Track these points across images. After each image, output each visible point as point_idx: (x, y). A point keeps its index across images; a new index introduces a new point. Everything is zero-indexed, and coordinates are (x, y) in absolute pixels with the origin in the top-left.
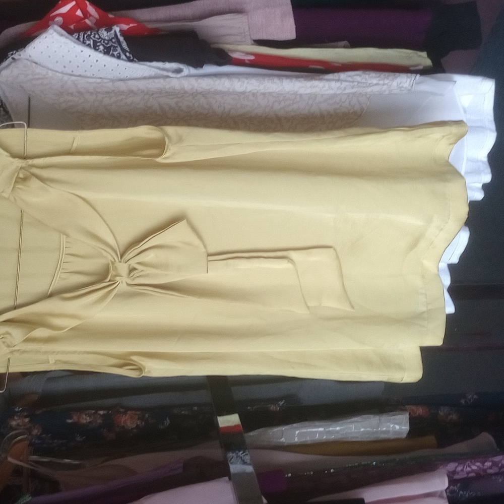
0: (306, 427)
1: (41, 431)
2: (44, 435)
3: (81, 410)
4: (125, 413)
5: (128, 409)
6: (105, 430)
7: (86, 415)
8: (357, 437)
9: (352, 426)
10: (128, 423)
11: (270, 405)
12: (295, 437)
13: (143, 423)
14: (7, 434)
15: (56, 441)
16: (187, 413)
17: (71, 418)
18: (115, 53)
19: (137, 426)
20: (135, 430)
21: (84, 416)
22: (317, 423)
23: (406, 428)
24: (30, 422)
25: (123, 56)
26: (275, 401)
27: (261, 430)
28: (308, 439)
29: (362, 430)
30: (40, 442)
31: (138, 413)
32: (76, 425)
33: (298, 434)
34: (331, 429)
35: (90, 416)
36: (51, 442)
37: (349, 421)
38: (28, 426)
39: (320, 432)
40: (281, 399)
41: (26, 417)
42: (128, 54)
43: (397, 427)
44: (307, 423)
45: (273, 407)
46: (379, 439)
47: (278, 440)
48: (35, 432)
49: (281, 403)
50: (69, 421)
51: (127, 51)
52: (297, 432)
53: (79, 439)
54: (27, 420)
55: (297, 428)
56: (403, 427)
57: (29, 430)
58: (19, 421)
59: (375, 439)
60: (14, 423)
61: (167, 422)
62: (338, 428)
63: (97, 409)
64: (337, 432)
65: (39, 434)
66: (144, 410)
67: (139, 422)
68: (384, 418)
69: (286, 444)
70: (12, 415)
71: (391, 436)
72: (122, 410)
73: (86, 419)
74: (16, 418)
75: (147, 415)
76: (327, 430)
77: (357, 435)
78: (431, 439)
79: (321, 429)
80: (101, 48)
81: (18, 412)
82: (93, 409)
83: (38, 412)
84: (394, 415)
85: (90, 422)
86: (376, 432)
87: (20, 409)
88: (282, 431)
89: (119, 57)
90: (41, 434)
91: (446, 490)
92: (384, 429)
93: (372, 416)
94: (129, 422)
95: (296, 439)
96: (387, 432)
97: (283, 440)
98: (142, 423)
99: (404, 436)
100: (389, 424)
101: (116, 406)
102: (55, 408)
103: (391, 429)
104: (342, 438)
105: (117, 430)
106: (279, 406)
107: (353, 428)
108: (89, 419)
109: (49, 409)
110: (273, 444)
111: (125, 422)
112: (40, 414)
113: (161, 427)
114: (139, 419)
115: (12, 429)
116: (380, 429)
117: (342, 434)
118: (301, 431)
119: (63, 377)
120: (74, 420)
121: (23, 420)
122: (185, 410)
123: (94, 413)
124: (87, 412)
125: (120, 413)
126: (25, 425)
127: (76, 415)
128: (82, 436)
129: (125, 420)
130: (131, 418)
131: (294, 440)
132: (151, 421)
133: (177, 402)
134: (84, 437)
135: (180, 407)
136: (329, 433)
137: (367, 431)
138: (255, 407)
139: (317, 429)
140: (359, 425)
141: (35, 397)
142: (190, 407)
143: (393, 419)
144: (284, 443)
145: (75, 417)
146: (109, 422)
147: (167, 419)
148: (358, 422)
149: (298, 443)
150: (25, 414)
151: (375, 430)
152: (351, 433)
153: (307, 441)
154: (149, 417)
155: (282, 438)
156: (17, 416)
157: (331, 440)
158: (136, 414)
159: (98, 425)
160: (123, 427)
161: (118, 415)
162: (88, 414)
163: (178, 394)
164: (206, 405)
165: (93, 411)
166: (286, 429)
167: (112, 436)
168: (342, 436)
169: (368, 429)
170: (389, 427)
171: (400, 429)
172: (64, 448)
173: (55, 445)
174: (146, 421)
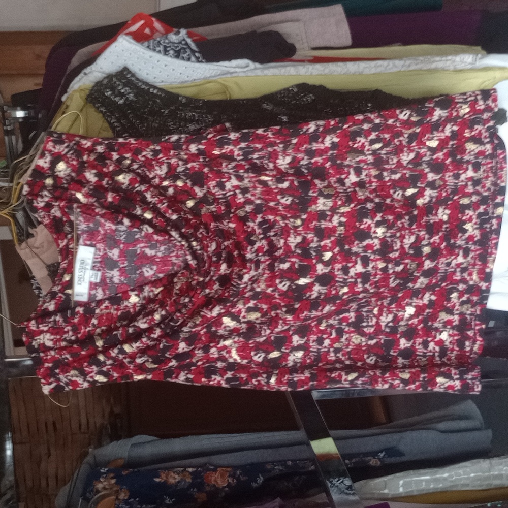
0: (410, 475)
1: (128, 494)
2: (132, 500)
3: (169, 469)
4: (215, 470)
5: (217, 466)
6: (195, 490)
7: (174, 473)
8: (468, 485)
9: (461, 471)
10: (219, 481)
11: (369, 458)
12: (399, 488)
13: (235, 481)
14: (93, 497)
15: (144, 506)
16: (281, 468)
17: (158, 477)
18: (185, 56)
19: (229, 483)
20: (227, 489)
21: (172, 474)
22: (422, 471)
24: (116, 483)
25: (193, 59)
26: (374, 454)
27: (362, 482)
28: (414, 489)
29: (472, 475)
30: (127, 507)
31: (229, 469)
32: (165, 485)
33: (403, 484)
34: (438, 476)
35: (178, 474)
36: (139, 506)
37: (457, 466)
38: (115, 488)
39: (426, 481)
40: (381, 452)
41: (112, 478)
42: (197, 55)
44: (411, 472)
45: (373, 462)
46: (492, 487)
47: (381, 492)
48: (122, 496)
49: (381, 455)
50: (157, 480)
51: (196, 52)
52: (401, 482)
53: (168, 501)
54: (113, 481)
55: (401, 478)
57: (117, 493)
58: (105, 483)
59: (487, 488)
60: (100, 486)
61: (261, 479)
62: (446, 475)
63: (186, 467)
64: (445, 479)
65: (126, 498)
66: (236, 468)
67: (230, 480)
68: (495, 461)
69: (390, 496)
70: (97, 476)
71: (506, 483)
72: (211, 467)
73: (174, 478)
74: (102, 479)
75: (238, 472)
76: (434, 477)
77: (468, 482)
79: (427, 477)
80: (171, 52)
81: (104, 473)
82: (181, 467)
83: (124, 473)
84: (505, 458)
85: (179, 482)
86: (488, 478)
87: (106, 469)
88: (385, 481)
89: (189, 59)
90: (129, 499)
92: (496, 473)
93: (481, 460)
95: (401, 490)
96: (500, 476)
97: (386, 491)
98: (233, 481)
100: (501, 467)
101: (205, 464)
102: (141, 469)
103: (504, 472)
104: (452, 486)
105: (208, 489)
106: (380, 459)
107: (462, 473)
108: (178, 478)
109: (136, 470)
110: (376, 496)
111: (215, 481)
112: (127, 475)
113: (254, 485)
114: (229, 476)
115: (98, 492)
116: (492, 473)
117: (451, 481)
118: (406, 480)
119: (149, 442)
120: (162, 479)
121: (109, 482)
122: (278, 466)
123: (183, 471)
124: (175, 470)
125: (210, 470)
126: (111, 489)
127: (164, 473)
128: (171, 499)
129: (216, 478)
130: (222, 476)
131: (399, 490)
132: (243, 478)
133: (270, 459)
134: (173, 500)
135: (273, 462)
136: (436, 480)
137: (478, 476)
138: (354, 460)
139: (423, 478)
140: (468, 470)
141: (121, 462)
142: (283, 462)
143: (505, 462)
144: (388, 494)
145: (163, 476)
146: (199, 480)
147: (260, 475)
148: (466, 467)
149: (403, 495)
150: (112, 475)
151: (487, 474)
152: (461, 479)
153: (413, 491)
154: (241, 474)
155: (385, 488)
156: (103, 477)
157: (439, 490)
158: (227, 471)
159: (188, 484)
160: (214, 486)
161: (208, 473)
162: (176, 472)
163: (270, 451)
164: (301, 460)
165: (182, 469)
166: (389, 480)
167: (203, 497)
168: (451, 484)
169: (479, 474)
170: (502, 470)
174: (238, 479)
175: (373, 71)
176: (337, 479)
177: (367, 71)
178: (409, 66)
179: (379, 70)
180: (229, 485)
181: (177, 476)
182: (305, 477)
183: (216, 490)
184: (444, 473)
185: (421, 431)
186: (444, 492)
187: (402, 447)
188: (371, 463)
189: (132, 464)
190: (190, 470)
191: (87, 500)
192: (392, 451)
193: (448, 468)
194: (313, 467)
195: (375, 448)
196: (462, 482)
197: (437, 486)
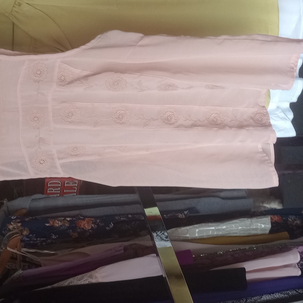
0: (203, 226)
1: (29, 232)
2: (31, 235)
3: (55, 218)
4: (84, 220)
5: (85, 217)
7: (58, 221)
8: (236, 233)
9: (233, 226)
11: (178, 214)
12: (195, 233)
13: (96, 226)
14: (7, 234)
15: (39, 239)
16: (124, 219)
17: (48, 223)
20: (90, 231)
21: (57, 222)
22: (210, 224)
23: (269, 226)
24: (21, 226)
26: (181, 211)
27: (173, 229)
28: (205, 235)
29: (240, 228)
30: (28, 239)
31: (92, 219)
32: (52, 228)
33: (198, 231)
34: (219, 228)
35: (61, 222)
36: (35, 239)
37: (231, 222)
38: (21, 228)
39: (212, 230)
40: (186, 210)
41: (19, 222)
43: (263, 226)
44: (203, 224)
45: (180, 216)
46: (251, 234)
47: (185, 236)
48: (25, 233)
49: (186, 212)
50: (47, 225)
52: (197, 230)
53: (54, 237)
54: (19, 224)
55: (197, 228)
56: (267, 226)
57: (22, 232)
58: (14, 225)
59: (248, 235)
60: (11, 227)
61: (112, 225)
62: (224, 227)
63: (66, 217)
64: (224, 230)
65: (27, 234)
66: (96, 218)
67: (93, 225)
68: (254, 220)
70: (9, 221)
71: (259, 232)
73: (58, 224)
75: (98, 221)
76: (217, 228)
77: (237, 232)
78: (286, 234)
79: (213, 228)
81: (13, 219)
83: (27, 219)
84: (260, 218)
85: (61, 226)
86: (249, 230)
87: (15, 217)
88: (187, 229)
90: (29, 234)
91: (298, 264)
92: (254, 227)
93: (246, 219)
94: (86, 225)
95: (197, 235)
96: (256, 229)
97: (188, 235)
99: (268, 232)
100: (257, 224)
101: (78, 215)
102: (38, 217)
104: (227, 234)
105: (79, 230)
106: (185, 215)
108: (60, 224)
109: (34, 218)
110: (181, 238)
111: (84, 226)
112: (28, 221)
113: (108, 228)
114: (93, 223)
115: (10, 230)
116: (251, 227)
117: (227, 231)
118: (200, 229)
119: (42, 198)
120: (50, 224)
121: (17, 225)
122: (123, 217)
123: (64, 220)
124: (59, 219)
125: (81, 219)
126: (18, 228)
127: (52, 221)
129: (84, 224)
130: (88, 223)
131: (196, 235)
132: (101, 224)
133: (118, 213)
134: (57, 236)
135: (119, 215)
136: (218, 230)
138: (169, 215)
139: (210, 228)
140: (238, 225)
141: (24, 211)
142: (126, 215)
143: (260, 221)
144: (189, 237)
145: (51, 222)
146: (74, 225)
147: (111, 223)
148: (237, 223)
149: (198, 238)
150: (19, 220)
151: (248, 228)
152: (232, 230)
153: (204, 236)
154: (100, 222)
155: (187, 234)
156: (13, 222)
157: (219, 236)
158: (91, 220)
159: (66, 227)
160: (83, 228)
161: (79, 221)
163: (118, 207)
164: (137, 214)
165: (63, 218)
166: (190, 228)
167: (76, 235)
168: (227, 233)
169: (244, 227)
170: (258, 226)
171: (265, 227)
172: (44, 243)
173: (38, 241)
174: (98, 225)
180: (92, 228)
181: (60, 223)
182: (138, 223)
183: (84, 231)
184: (223, 226)
185: (210, 198)
186: (222, 237)
187: (199, 208)
189: (32, 213)
190: (68, 219)
191: (3, 235)
192: (191, 210)
193: (225, 223)
195: (183, 207)
196: (233, 232)
197: (218, 233)
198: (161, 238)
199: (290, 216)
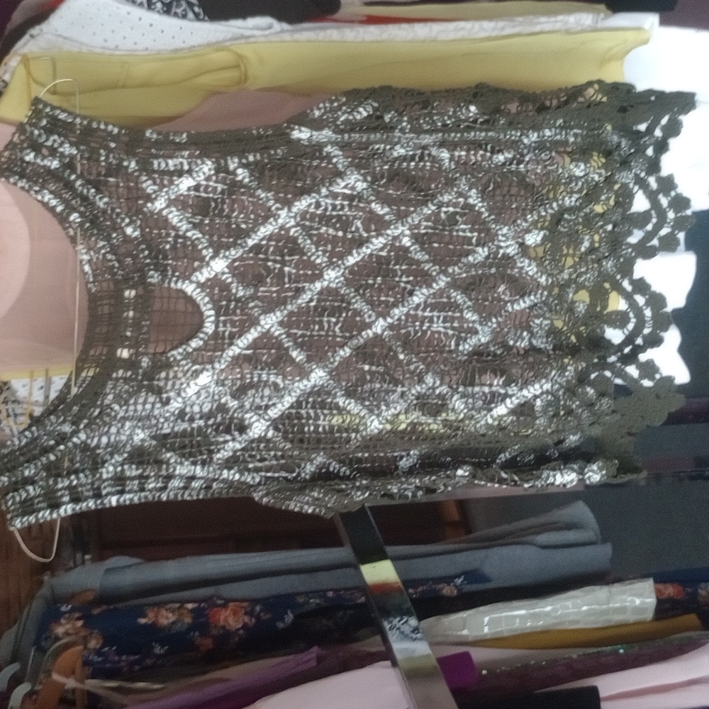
0: (499, 609)
1: (101, 641)
2: (106, 649)
3: (160, 605)
4: (225, 606)
5: (227, 601)
6: (197, 633)
7: (167, 610)
8: (578, 622)
9: (569, 604)
11: (441, 586)
12: (483, 627)
13: (253, 620)
14: (50, 647)
15: (124, 657)
16: (318, 601)
17: (145, 616)
18: (179, 11)
19: (245, 624)
20: (241, 632)
21: (164, 612)
22: (515, 604)
23: (651, 601)
24: (84, 626)
25: (191, 15)
26: (448, 579)
27: (432, 619)
28: (504, 629)
29: (585, 608)
30: (100, 659)
31: (245, 604)
32: (153, 628)
33: (489, 621)
34: (537, 610)
35: (173, 612)
36: (116, 658)
37: (564, 596)
38: (83, 634)
39: (521, 617)
40: (459, 576)
41: (78, 619)
42: (196, 9)
43: (638, 602)
44: (500, 605)
45: (446, 590)
46: (612, 624)
47: (459, 633)
48: (93, 644)
49: (459, 581)
50: (143, 621)
51: (195, 5)
52: (486, 619)
53: (158, 650)
54: (80, 623)
55: (486, 614)
56: (647, 600)
57: (85, 640)
58: (68, 626)
59: (605, 625)
60: (60, 630)
61: (290, 617)
62: (548, 608)
63: (183, 602)
64: (547, 614)
65: (98, 646)
66: (254, 601)
67: (247, 619)
68: (616, 588)
69: (470, 639)
70: (56, 617)
71: (631, 618)
72: (220, 602)
73: (167, 618)
74: (63, 621)
75: (258, 608)
76: (532, 611)
77: (578, 618)
78: (692, 618)
79: (523, 612)
80: (159, 5)
81: (65, 613)
82: (177, 602)
83: (96, 611)
84: (630, 584)
85: (173, 623)
86: (606, 612)
87: (70, 607)
88: (463, 618)
89: (184, 16)
90: (102, 647)
92: (618, 605)
93: (597, 588)
94: (231, 620)
95: (486, 630)
96: (622, 610)
97: (465, 632)
98: (251, 620)
99: (649, 615)
100: (624, 597)
101: (211, 598)
102: (120, 605)
103: (628, 604)
104: (555, 624)
105: (215, 632)
106: (456, 587)
107: (571, 606)
108: (172, 618)
109: (112, 607)
110: (451, 639)
111: (226, 620)
112: (99, 614)
113: (281, 625)
114: (246, 614)
115: (57, 639)
116: (611, 605)
117: (555, 618)
118: (493, 616)
119: (130, 566)
120: (149, 619)
121: (73, 625)
122: (315, 598)
123: (180, 608)
124: (168, 606)
125: (217, 606)
126: (76, 634)
127: (152, 611)
128: (163, 646)
129: (226, 617)
130: (235, 613)
131: (483, 631)
132: (264, 616)
133: (302, 589)
134: (166, 648)
135: (307, 593)
136: (535, 616)
137: (593, 609)
138: (420, 589)
139: (516, 613)
140: (579, 601)
141: (90, 596)
142: (321, 593)
143: (630, 590)
144: (467, 636)
145: (151, 615)
146: (202, 620)
147: (289, 612)
148: (577, 597)
149: (489, 637)
150: (77, 615)
151: (604, 607)
152: (568, 614)
153: (502, 632)
154: (261, 611)
155: (463, 628)
156: (65, 618)
157: (538, 630)
158: (242, 607)
159: (186, 626)
160: (224, 627)
161: (215, 609)
162: (170, 609)
163: (303, 577)
164: (346, 589)
165: (178, 605)
166: (469, 615)
167: (208, 643)
168: (555, 621)
169: (593, 607)
170: (625, 601)
171: (641, 603)
172: (137, 668)
173: (123, 664)
174: (258, 617)
175: (451, 36)
176: (398, 619)
177: (442, 37)
178: (503, 29)
179: (459, 35)
180: (245, 627)
181: (171, 615)
182: (352, 612)
183: (226, 634)
184: (546, 606)
185: (513, 547)
186: (545, 632)
187: (487, 570)
188: (444, 592)
189: (107, 598)
190: (190, 606)
191: (42, 650)
192: (473, 575)
193: (550, 600)
194: (363, 599)
195: (451, 571)
196: (570, 618)
197: (535, 624)
198: (402, 633)
199: (703, 585)
